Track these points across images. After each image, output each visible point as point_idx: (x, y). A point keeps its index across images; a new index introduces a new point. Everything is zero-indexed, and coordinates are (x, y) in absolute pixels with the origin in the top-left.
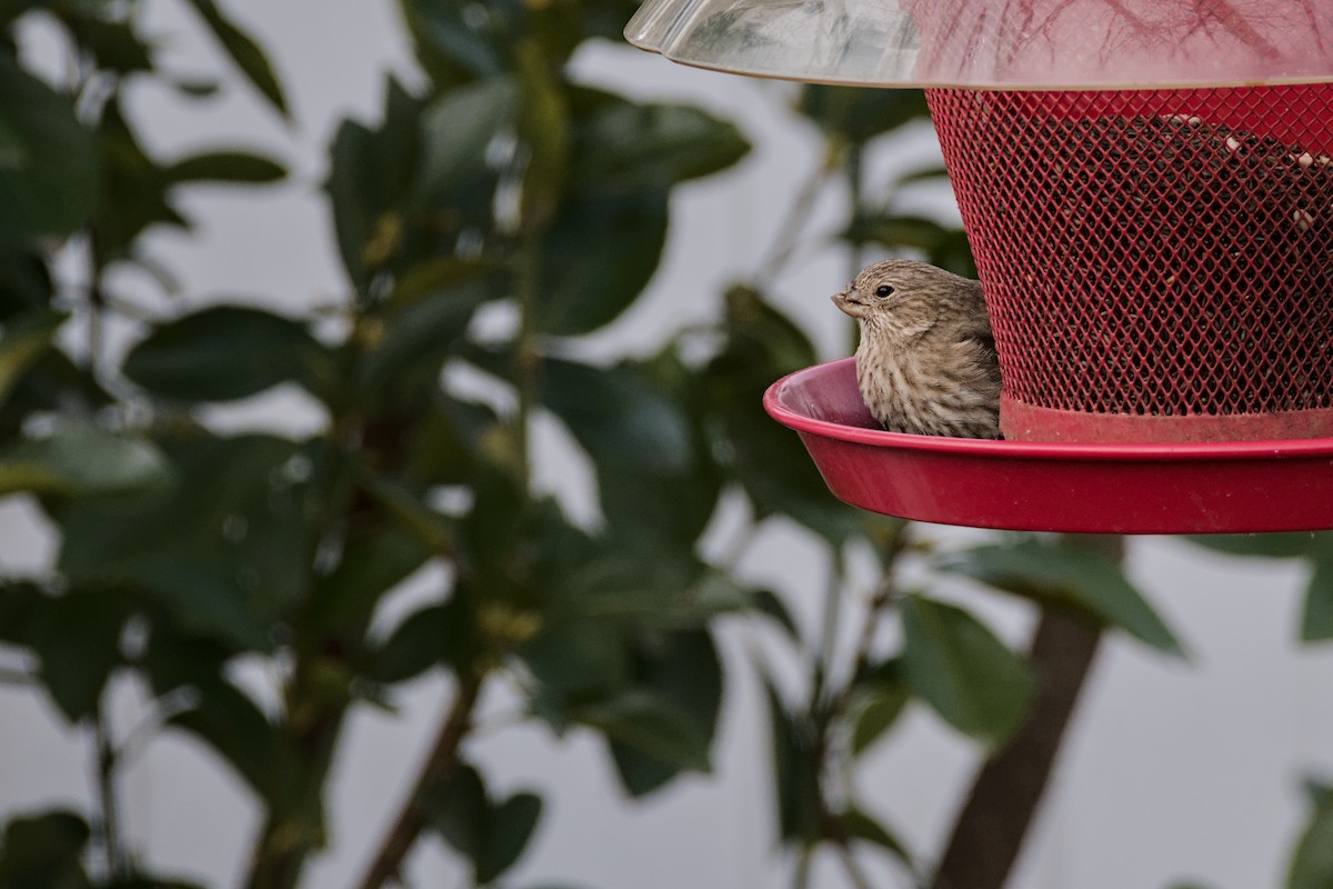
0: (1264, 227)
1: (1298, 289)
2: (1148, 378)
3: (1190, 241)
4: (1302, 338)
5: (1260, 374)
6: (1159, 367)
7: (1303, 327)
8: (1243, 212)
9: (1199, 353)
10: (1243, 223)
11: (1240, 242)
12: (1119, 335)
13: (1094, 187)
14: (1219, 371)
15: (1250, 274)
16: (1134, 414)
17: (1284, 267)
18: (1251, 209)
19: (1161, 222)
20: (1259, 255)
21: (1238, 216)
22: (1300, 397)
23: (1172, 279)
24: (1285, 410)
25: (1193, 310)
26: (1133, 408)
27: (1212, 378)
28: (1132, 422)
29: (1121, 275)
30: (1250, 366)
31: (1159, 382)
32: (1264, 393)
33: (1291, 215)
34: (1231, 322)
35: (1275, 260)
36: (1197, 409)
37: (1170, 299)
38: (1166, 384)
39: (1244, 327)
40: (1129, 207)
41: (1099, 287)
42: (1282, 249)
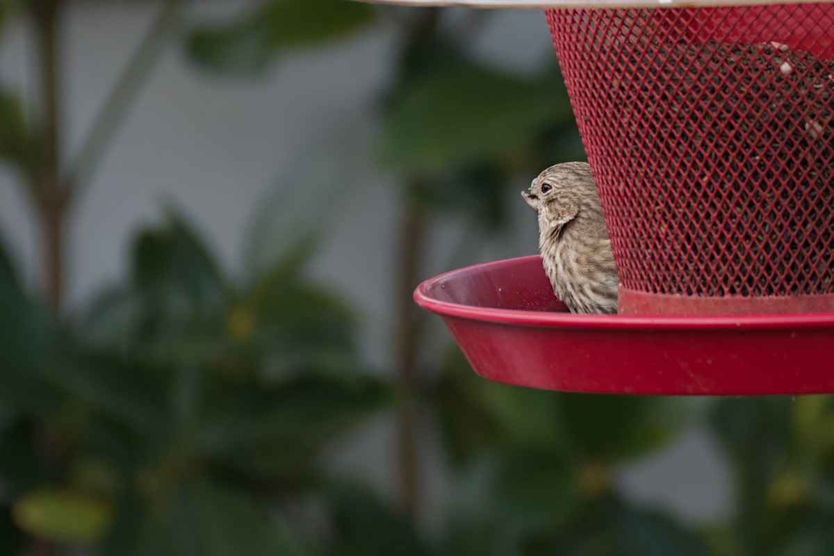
0: (778, 135)
1: (813, 190)
2: (693, 264)
3: (717, 146)
4: (820, 232)
5: (784, 262)
6: (701, 255)
7: (819, 223)
8: (759, 121)
9: (732, 243)
10: (759, 130)
11: (759, 148)
12: (671, 227)
13: (640, 99)
14: (748, 259)
15: (769, 175)
16: (685, 296)
17: (798, 170)
18: (765, 119)
19: (693, 129)
20: (776, 159)
21: (755, 125)
22: (820, 283)
23: (706, 179)
24: (808, 293)
25: (725, 206)
26: (684, 289)
27: (743, 265)
28: (683, 302)
29: (667, 175)
30: (775, 255)
31: (702, 267)
32: (788, 278)
33: (802, 125)
34: (757, 217)
35: (790, 163)
36: (732, 291)
37: (705, 195)
38: (707, 269)
39: (768, 221)
40: (668, 116)
41: (653, 185)
42: (796, 153)
